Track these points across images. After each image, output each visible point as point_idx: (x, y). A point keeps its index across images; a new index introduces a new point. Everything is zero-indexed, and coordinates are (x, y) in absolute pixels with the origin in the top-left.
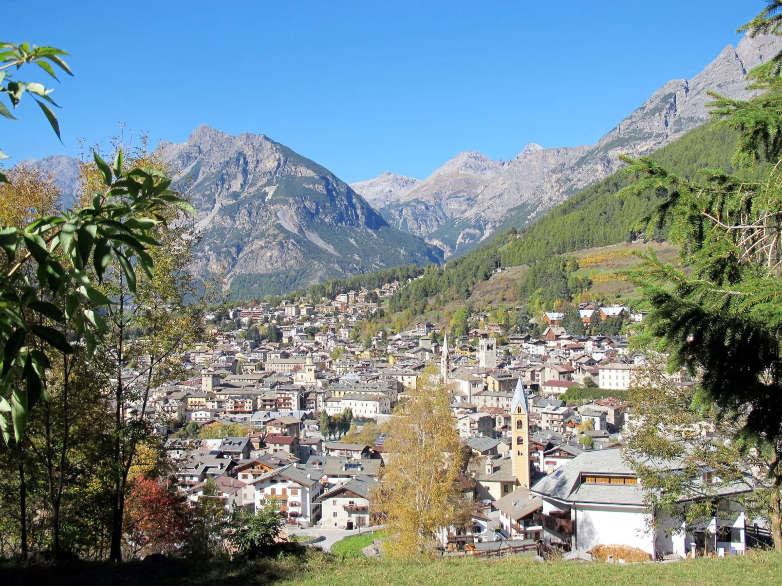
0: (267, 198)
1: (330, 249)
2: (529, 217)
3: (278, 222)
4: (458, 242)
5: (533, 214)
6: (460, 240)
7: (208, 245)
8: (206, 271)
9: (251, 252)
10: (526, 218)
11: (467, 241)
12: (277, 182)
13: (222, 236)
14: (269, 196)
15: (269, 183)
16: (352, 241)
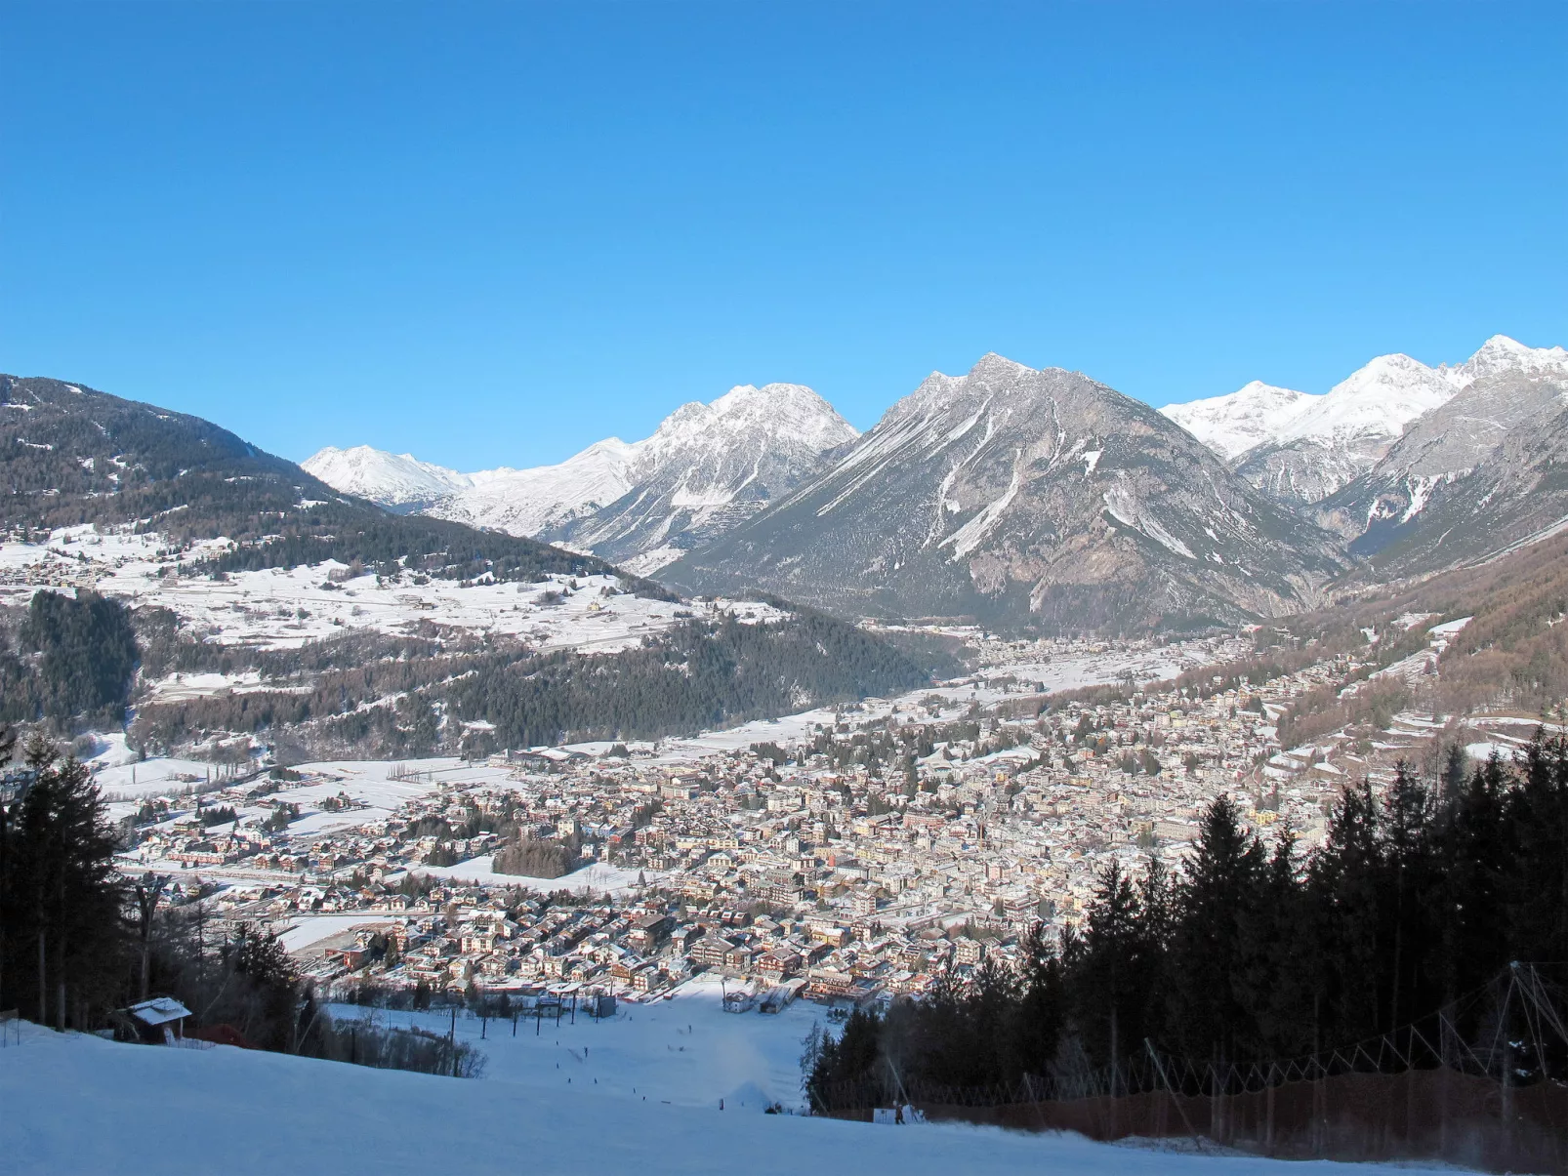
0: (1088, 470)
1: (1180, 548)
2: (1480, 503)
3: (1105, 508)
4: (1370, 514)
5: (1487, 499)
6: (1373, 511)
7: (1009, 538)
8: (1007, 577)
9: (1069, 553)
10: (1475, 505)
11: (1385, 513)
12: (1101, 445)
13: (1026, 524)
14: (1091, 467)
15: (1089, 447)
16: (1210, 532)
